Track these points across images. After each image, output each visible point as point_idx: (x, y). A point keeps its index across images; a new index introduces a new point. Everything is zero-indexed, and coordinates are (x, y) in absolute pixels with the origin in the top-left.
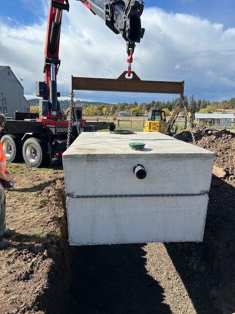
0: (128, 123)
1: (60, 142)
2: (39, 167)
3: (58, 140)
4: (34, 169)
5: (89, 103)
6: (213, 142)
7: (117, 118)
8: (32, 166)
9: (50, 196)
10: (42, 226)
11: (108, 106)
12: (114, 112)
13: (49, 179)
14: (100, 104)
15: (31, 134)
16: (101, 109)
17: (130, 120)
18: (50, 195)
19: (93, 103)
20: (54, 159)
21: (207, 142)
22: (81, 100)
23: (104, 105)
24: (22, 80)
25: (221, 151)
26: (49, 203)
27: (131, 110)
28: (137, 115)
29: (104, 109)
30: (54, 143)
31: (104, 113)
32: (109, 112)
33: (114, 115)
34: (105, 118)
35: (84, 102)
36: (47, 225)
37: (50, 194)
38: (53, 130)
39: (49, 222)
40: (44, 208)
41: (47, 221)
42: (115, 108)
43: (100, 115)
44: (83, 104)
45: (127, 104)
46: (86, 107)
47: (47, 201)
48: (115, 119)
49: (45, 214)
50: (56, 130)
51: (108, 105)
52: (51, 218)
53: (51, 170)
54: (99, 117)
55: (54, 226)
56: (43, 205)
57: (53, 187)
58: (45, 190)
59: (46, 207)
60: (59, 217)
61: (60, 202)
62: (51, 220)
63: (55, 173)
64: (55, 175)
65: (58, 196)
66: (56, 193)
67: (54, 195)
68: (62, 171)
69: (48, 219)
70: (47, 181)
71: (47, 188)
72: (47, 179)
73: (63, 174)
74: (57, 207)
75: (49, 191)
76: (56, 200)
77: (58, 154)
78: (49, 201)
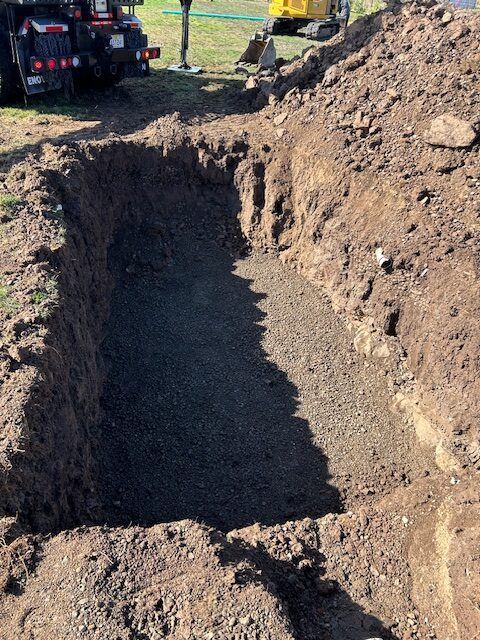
1: (40, 28)
3: (34, 24)
6: (453, 45)
9: (28, 191)
10: (8, 273)
18: (26, 189)
20: (33, 80)
21: (438, 46)
26: (25, 210)
30: (25, 32)
36: (23, 272)
37: (27, 184)
39: (26, 264)
40: (12, 223)
41: (20, 259)
47: (18, 203)
49: (16, 238)
52: (30, 255)
55: (40, 275)
56: (9, 216)
57: (34, 166)
58: (12, 172)
59: (17, 220)
60: (53, 249)
61: (55, 207)
62: (31, 258)
63: (42, 124)
64: (44, 128)
65: (48, 190)
66: (42, 183)
67: (38, 188)
68: (60, 118)
69: (24, 254)
70: (20, 146)
71: (17, 168)
72: (20, 140)
73: (62, 125)
74: (48, 222)
75: (23, 176)
76: (44, 201)
77: (39, 65)
78: (25, 203)
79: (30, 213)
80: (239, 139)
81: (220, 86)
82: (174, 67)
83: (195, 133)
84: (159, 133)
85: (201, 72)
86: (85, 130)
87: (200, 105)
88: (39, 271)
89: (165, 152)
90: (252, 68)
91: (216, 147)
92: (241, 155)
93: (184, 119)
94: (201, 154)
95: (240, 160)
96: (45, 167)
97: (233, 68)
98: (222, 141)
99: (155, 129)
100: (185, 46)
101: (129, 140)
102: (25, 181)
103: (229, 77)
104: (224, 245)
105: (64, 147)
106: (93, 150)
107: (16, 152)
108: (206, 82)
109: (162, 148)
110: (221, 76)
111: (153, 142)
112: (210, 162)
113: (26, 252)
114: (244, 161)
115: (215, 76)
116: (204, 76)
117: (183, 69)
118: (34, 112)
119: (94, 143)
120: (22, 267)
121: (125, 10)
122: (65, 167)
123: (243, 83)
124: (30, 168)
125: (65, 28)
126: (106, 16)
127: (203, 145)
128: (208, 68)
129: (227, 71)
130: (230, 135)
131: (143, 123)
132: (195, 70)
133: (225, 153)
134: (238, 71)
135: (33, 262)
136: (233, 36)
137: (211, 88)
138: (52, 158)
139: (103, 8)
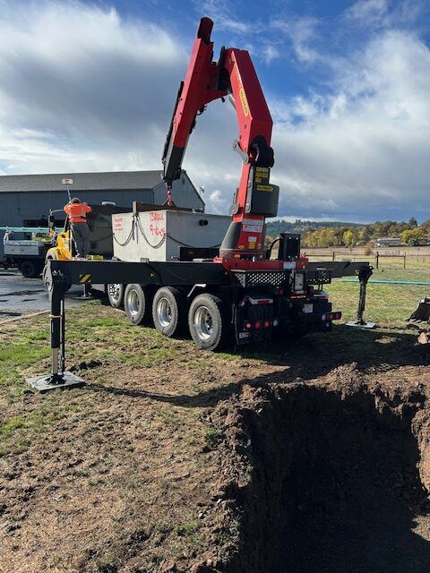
0: (396, 259)
1: (254, 302)
2: (215, 351)
3: (250, 299)
4: (206, 353)
5: (317, 225)
7: (374, 251)
8: (204, 348)
9: (228, 426)
10: (200, 505)
11: (355, 228)
12: (368, 239)
13: (231, 380)
14: (339, 225)
15: (204, 285)
16: (339, 235)
17: (402, 253)
18: (226, 424)
19: (327, 225)
20: (243, 335)
22: (303, 220)
23: (347, 227)
26: (223, 444)
27: (404, 234)
28: (416, 244)
29: (348, 235)
30: (243, 304)
31: (347, 242)
32: (358, 240)
33: (368, 245)
34: (348, 250)
35: (309, 223)
36: (212, 506)
37: (228, 420)
38: (242, 279)
39: (216, 498)
40: (211, 454)
41: (213, 493)
42: (370, 231)
43: (339, 246)
44: (307, 227)
45: (395, 224)
46: (313, 231)
47: (219, 437)
48: (369, 253)
49: (211, 469)
50: (247, 278)
51: (355, 226)
52: (221, 489)
53: (237, 358)
54: (336, 250)
55: (226, 512)
56: (210, 447)
57: (236, 404)
58: (218, 409)
59: (215, 452)
60: (240, 486)
61: (246, 442)
62: (222, 493)
63: (244, 366)
64: (244, 370)
65: (243, 427)
66: (239, 420)
67: (236, 425)
68: (258, 362)
69: (216, 487)
70: (227, 384)
71: (222, 405)
72: (228, 379)
73: (259, 368)
74: (239, 458)
75: (226, 413)
76: (238, 437)
77: (249, 326)
78: (224, 437)
79: (227, 446)
80: (415, 390)
81: (393, 339)
82: (351, 324)
83: (374, 380)
84: (339, 379)
85: (375, 327)
86: (276, 373)
87: (375, 356)
88: (226, 509)
89: (343, 396)
90: (422, 325)
91: (392, 395)
92: (418, 405)
93: (362, 368)
94: (377, 401)
95: (416, 409)
96: (243, 406)
97: (404, 324)
98: (398, 391)
99: (335, 376)
100: (362, 308)
101: (312, 384)
102: (226, 417)
103: (401, 332)
105: (259, 389)
106: (281, 391)
107: (223, 388)
108: (380, 335)
109: (340, 393)
110: (393, 331)
111: (333, 387)
112: (385, 408)
113: (219, 487)
114: (420, 412)
115: (388, 331)
116: (378, 330)
117: (359, 325)
118: (240, 357)
119: (283, 385)
120: (213, 500)
121: (316, 287)
122: (258, 407)
123: (415, 338)
124: (232, 406)
125: (271, 301)
126: (302, 292)
127: (378, 392)
128: (381, 324)
129: (399, 326)
130: (405, 386)
131: (324, 371)
132: (370, 325)
133: (401, 402)
134: (409, 327)
135: (224, 498)
136: (403, 298)
137: (384, 341)
138: (248, 397)
139: (301, 287)
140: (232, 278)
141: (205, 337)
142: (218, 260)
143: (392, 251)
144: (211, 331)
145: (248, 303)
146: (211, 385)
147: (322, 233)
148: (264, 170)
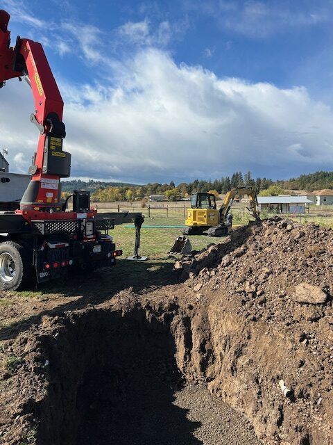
0: (162, 211)
1: (52, 246)
2: (17, 290)
3: (49, 244)
4: (9, 293)
5: (106, 184)
6: (297, 242)
7: (147, 205)
8: (7, 289)
9: (27, 353)
10: (1, 424)
11: (133, 187)
12: (144, 196)
13: (32, 313)
14: (122, 185)
15: (6, 234)
16: (123, 192)
17: (165, 206)
18: (25, 351)
19: (113, 185)
20: (42, 275)
21: (288, 243)
22: (95, 180)
23: (128, 187)
24: (7, 153)
25: (311, 257)
26: (22, 368)
27: (167, 193)
28: (175, 200)
29: (129, 193)
30: (42, 248)
31: (128, 198)
32: (136, 196)
33: (143, 200)
34: (129, 204)
35: (100, 183)
36: (12, 423)
37: (27, 348)
38: (41, 228)
39: (15, 416)
40: (11, 379)
41: (12, 412)
42: (144, 190)
43: (122, 201)
44: (98, 186)
45: (160, 185)
46: (103, 189)
47: (18, 363)
48: (144, 206)
49: (11, 392)
50: (46, 227)
51: (134, 186)
52: (20, 407)
53: (38, 294)
54: (121, 203)
55: (24, 425)
56: (10, 373)
57: (35, 333)
58: (18, 340)
59: (15, 377)
60: (37, 400)
61: (44, 363)
62: (20, 410)
63: (44, 300)
64: (44, 304)
65: (41, 351)
66: (37, 346)
67: (34, 350)
68: (56, 296)
69: (14, 407)
70: (28, 317)
71: (23, 335)
72: (29, 313)
73: (57, 300)
74: (37, 377)
75: (26, 342)
76: (36, 360)
77: (48, 266)
78: (23, 362)
79: (26, 370)
80: (172, 302)
81: (158, 267)
82: (131, 258)
83: (144, 299)
84: (120, 301)
85: (147, 259)
86: (71, 302)
87: (146, 281)
88: (24, 422)
89: (123, 313)
90: (178, 255)
91: (157, 308)
92: (174, 312)
93: (137, 291)
94: (147, 313)
95: (173, 316)
96: (41, 333)
97: (166, 256)
98: (161, 304)
99: (118, 299)
100: (137, 246)
101: (99, 308)
102: (27, 345)
103: (164, 261)
104: (165, 379)
105: (56, 318)
106: (75, 316)
107: (24, 321)
108: (150, 265)
109: (121, 312)
110: (159, 261)
111: (116, 308)
112: (153, 318)
113: (17, 405)
114: (176, 317)
115: (156, 261)
116: (149, 262)
117: (136, 259)
118: (40, 293)
119: (76, 312)
120: (12, 418)
121: (103, 232)
122: (54, 332)
123: (173, 265)
124: (31, 335)
125: (67, 245)
126: (92, 236)
127: (148, 307)
128: (151, 257)
129: (163, 258)
130: (167, 300)
131: (109, 296)
132: (143, 258)
133: (164, 311)
134: (170, 257)
135: (21, 414)
136: (165, 237)
137: (153, 269)
138: (47, 325)
139: (91, 233)
140: (32, 227)
141: (8, 279)
142: (18, 212)
143: (159, 204)
144: (14, 274)
145: (47, 248)
146: (14, 320)
147: (110, 190)
148: (58, 140)
